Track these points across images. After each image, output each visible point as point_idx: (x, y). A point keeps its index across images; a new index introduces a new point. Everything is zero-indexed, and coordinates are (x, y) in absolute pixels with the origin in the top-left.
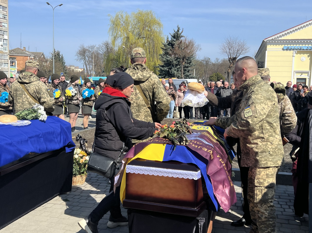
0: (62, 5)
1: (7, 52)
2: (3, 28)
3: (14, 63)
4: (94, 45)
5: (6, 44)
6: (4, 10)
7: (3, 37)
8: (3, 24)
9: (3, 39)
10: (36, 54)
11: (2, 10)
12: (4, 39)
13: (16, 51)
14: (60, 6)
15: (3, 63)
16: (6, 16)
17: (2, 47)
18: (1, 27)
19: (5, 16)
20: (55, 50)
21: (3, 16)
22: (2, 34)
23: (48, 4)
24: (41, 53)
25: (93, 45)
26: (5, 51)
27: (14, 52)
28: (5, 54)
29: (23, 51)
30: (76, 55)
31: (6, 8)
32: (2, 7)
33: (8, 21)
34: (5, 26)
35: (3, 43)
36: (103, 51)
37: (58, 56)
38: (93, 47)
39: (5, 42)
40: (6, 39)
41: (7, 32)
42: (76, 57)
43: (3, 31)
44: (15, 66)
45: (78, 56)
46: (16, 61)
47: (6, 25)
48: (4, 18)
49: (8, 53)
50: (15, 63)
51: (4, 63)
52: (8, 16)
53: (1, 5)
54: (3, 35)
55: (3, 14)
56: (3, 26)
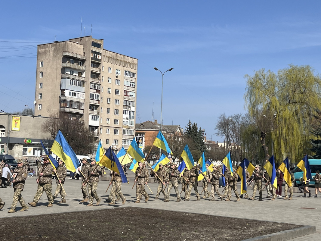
0: (172, 69)
1: (133, 126)
2: (130, 97)
3: (140, 140)
4: (240, 114)
5: (133, 117)
6: (133, 77)
7: (130, 108)
8: (131, 93)
9: (129, 111)
10: (170, 128)
11: (130, 77)
12: (131, 111)
13: (146, 125)
14: (170, 70)
15: (127, 140)
16: (135, 83)
17: (128, 121)
18: (128, 97)
19: (133, 84)
20: (190, 122)
21: (131, 84)
22: (129, 105)
23: (156, 69)
24: (178, 126)
25: (238, 114)
26: (130, 125)
27: (143, 126)
28: (131, 129)
29: (154, 124)
30: (216, 128)
31: (135, 74)
32: (130, 73)
33: (136, 89)
34: (132, 96)
35: (129, 116)
36: (251, 122)
37: (194, 130)
38: (237, 117)
39: (131, 115)
40: (132, 111)
41: (134, 102)
42: (217, 131)
43: (130, 101)
44: (142, 144)
45: (219, 129)
46: (143, 137)
47: (134, 94)
48: (131, 86)
49: (134, 128)
50: (142, 139)
51: (129, 140)
52: (136, 83)
53: (130, 71)
54: (130, 107)
55: (131, 81)
56: (130, 95)
